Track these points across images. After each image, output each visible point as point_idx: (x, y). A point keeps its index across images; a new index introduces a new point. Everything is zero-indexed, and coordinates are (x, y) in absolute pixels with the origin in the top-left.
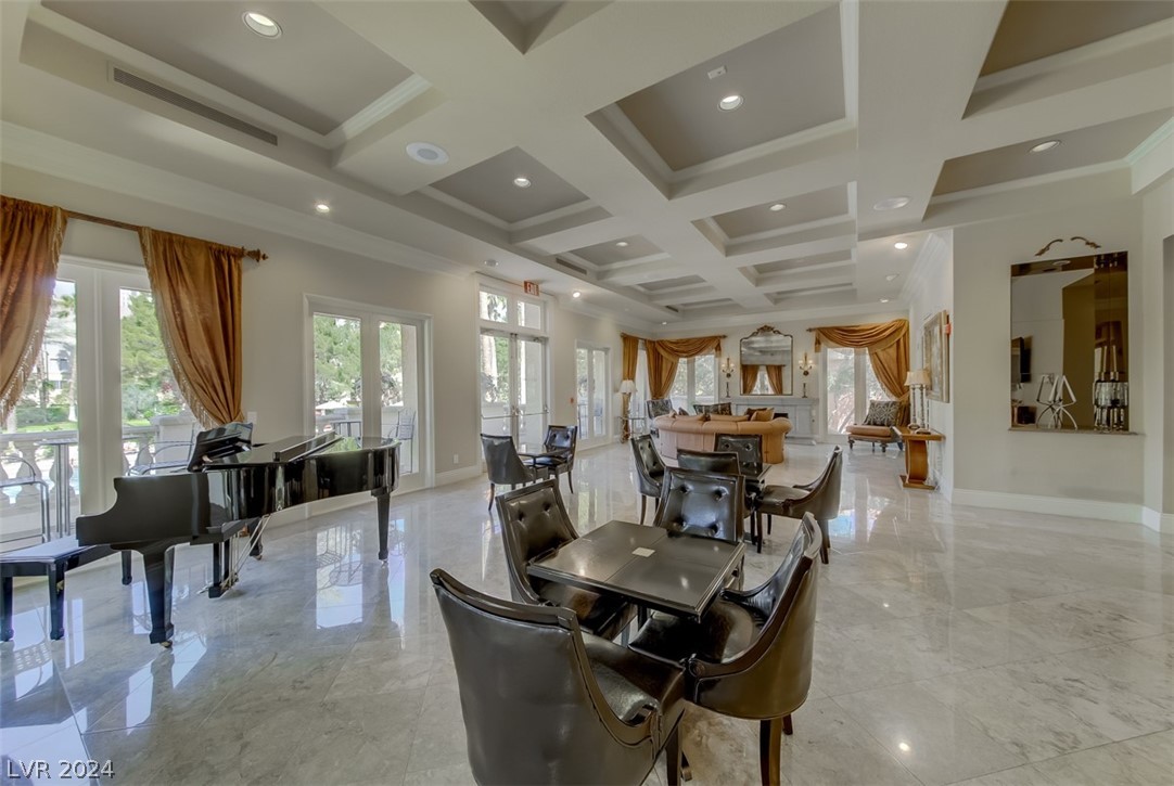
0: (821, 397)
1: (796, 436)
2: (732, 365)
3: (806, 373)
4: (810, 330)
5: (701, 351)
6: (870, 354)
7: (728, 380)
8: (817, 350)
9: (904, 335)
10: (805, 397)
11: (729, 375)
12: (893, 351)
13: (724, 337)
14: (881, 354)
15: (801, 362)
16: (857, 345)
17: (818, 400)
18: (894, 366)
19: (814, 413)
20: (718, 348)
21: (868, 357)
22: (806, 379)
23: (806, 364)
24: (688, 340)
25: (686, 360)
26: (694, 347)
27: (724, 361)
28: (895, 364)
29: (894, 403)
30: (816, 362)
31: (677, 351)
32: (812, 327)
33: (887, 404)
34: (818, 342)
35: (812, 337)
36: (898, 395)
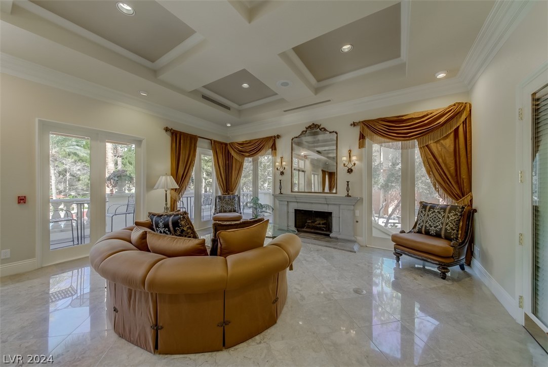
0: (365, 197)
1: (339, 237)
2: (284, 163)
3: (350, 171)
4: (354, 124)
5: (260, 150)
6: (420, 148)
7: (281, 177)
8: (361, 145)
9: (464, 122)
10: (348, 196)
11: (282, 173)
12: (449, 143)
13: (278, 137)
14: (434, 147)
15: (344, 158)
16: (405, 137)
17: (361, 199)
18: (450, 161)
19: (357, 213)
20: (274, 148)
21: (417, 151)
22: (350, 177)
23: (350, 161)
24: (250, 142)
25: (250, 159)
26: (255, 148)
27: (279, 160)
28: (452, 158)
29: (453, 208)
30: (360, 159)
31: (241, 151)
32: (357, 121)
33: (444, 209)
34: (362, 137)
35: (357, 131)
36: (456, 197)
